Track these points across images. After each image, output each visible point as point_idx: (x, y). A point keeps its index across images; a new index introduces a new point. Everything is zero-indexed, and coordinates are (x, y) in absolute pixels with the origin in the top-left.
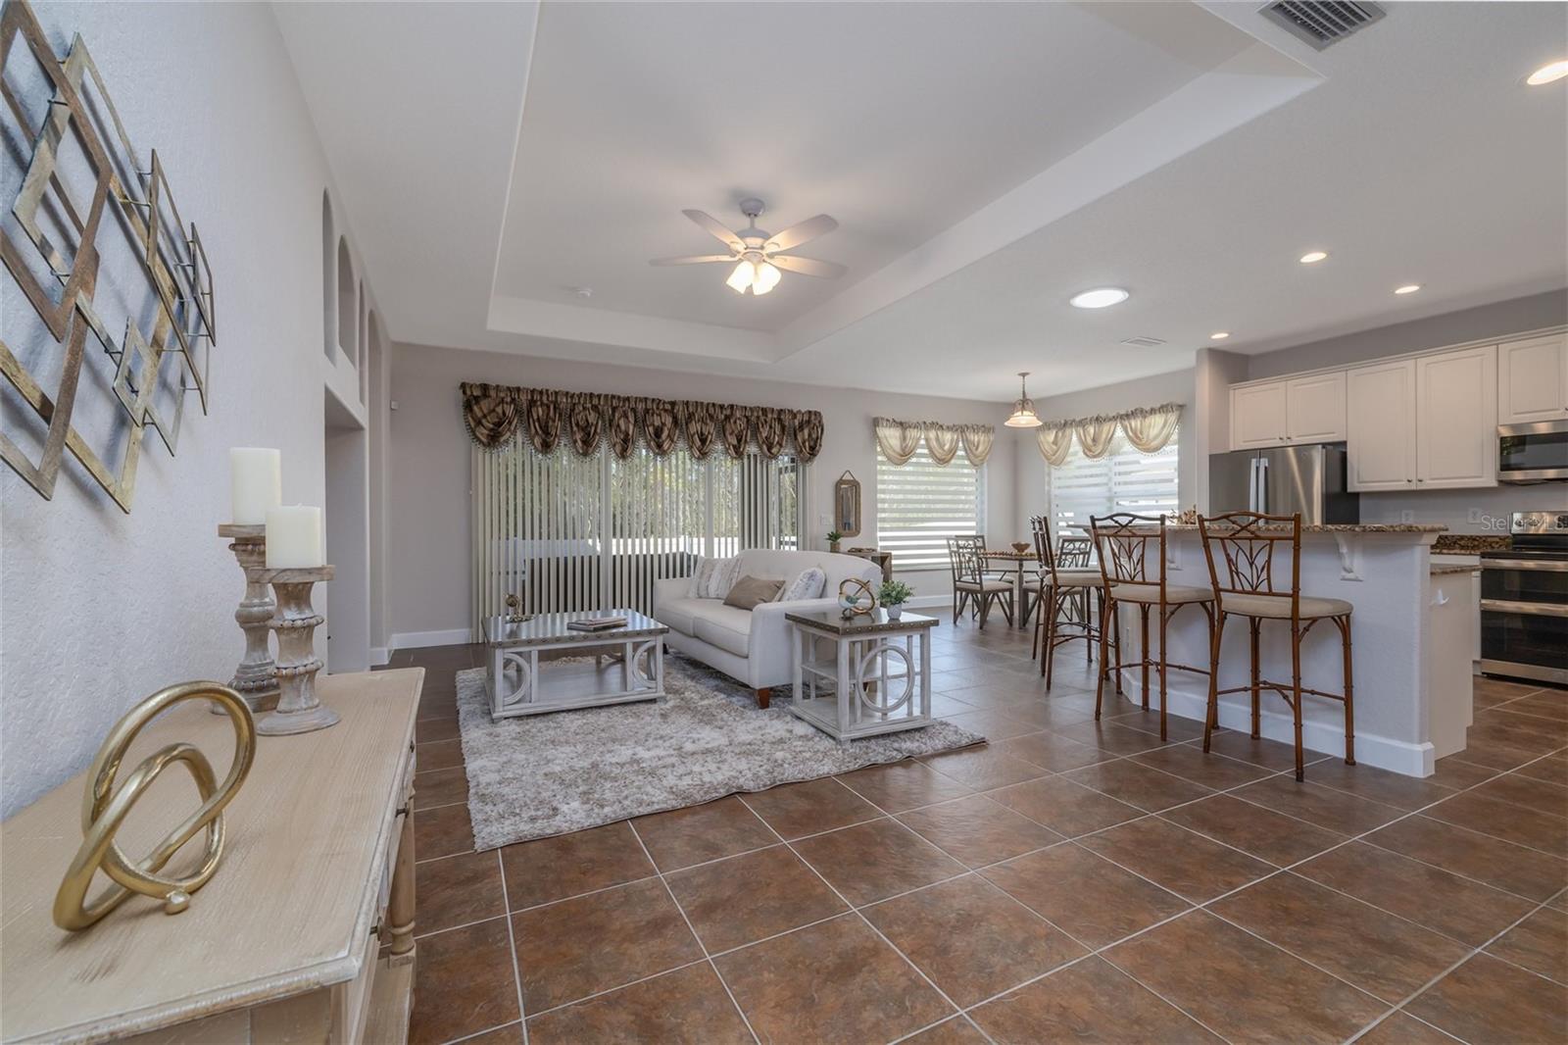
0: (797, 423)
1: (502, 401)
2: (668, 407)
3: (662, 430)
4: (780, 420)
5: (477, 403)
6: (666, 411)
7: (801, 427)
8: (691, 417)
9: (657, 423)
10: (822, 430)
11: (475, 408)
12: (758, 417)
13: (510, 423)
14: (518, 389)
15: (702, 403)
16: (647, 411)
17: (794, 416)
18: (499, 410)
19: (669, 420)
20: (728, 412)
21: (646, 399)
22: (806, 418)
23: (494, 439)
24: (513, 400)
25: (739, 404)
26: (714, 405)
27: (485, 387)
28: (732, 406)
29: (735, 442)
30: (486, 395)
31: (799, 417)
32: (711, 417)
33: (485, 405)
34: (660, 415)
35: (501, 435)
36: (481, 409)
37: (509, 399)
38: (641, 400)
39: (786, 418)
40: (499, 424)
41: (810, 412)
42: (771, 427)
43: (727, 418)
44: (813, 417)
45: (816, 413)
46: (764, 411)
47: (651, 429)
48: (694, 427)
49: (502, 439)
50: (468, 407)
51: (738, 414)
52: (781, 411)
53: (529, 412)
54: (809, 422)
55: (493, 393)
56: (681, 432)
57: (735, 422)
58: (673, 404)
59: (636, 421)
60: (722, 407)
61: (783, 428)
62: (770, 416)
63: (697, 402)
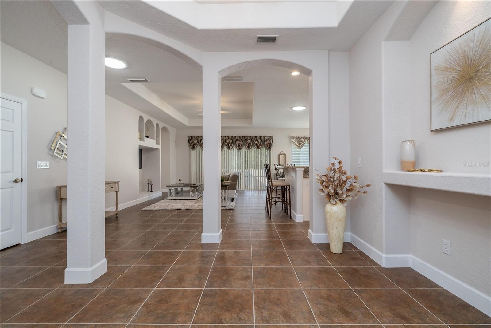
0: (265, 139)
1: (195, 140)
2: (231, 138)
3: (229, 143)
4: (260, 139)
5: (190, 140)
6: (230, 139)
7: (266, 140)
8: (236, 140)
9: (228, 142)
10: (273, 141)
11: (190, 142)
12: (254, 139)
13: (196, 144)
14: (198, 137)
15: (239, 136)
16: (226, 139)
17: (265, 138)
18: (194, 142)
19: (231, 141)
20: (246, 138)
21: (226, 136)
22: (268, 138)
23: (193, 148)
24: (197, 139)
25: (249, 136)
26: (242, 136)
27: (192, 137)
28: (247, 136)
29: (248, 145)
30: (192, 139)
31: (266, 138)
32: (242, 139)
33: (192, 141)
34: (229, 140)
35: (195, 147)
36: (191, 142)
37: (196, 139)
38: (224, 137)
39: (262, 139)
40: (194, 145)
41: (269, 136)
42: (258, 141)
43: (246, 139)
44: (270, 137)
45: (271, 136)
46: (256, 137)
47: (227, 143)
48: (237, 142)
49: (195, 148)
50: (189, 141)
51: (249, 138)
52: (260, 137)
53: (200, 141)
54: (269, 139)
55: (193, 138)
56: (234, 144)
57: (248, 140)
58: (232, 137)
59: (223, 142)
60: (244, 137)
61: (261, 141)
62: (257, 138)
63: (238, 136)
